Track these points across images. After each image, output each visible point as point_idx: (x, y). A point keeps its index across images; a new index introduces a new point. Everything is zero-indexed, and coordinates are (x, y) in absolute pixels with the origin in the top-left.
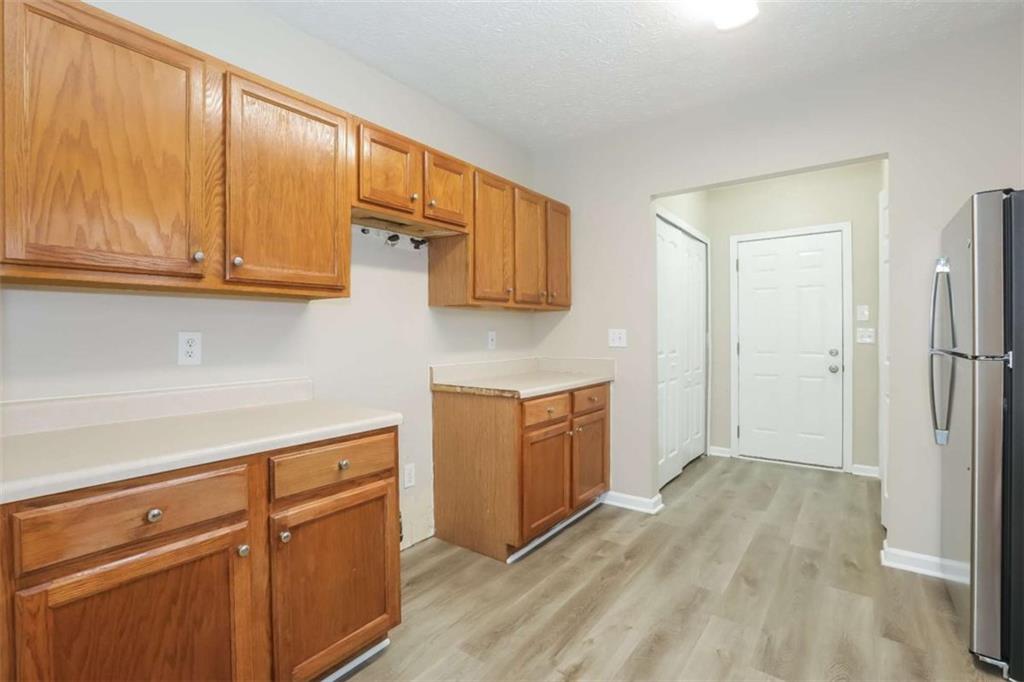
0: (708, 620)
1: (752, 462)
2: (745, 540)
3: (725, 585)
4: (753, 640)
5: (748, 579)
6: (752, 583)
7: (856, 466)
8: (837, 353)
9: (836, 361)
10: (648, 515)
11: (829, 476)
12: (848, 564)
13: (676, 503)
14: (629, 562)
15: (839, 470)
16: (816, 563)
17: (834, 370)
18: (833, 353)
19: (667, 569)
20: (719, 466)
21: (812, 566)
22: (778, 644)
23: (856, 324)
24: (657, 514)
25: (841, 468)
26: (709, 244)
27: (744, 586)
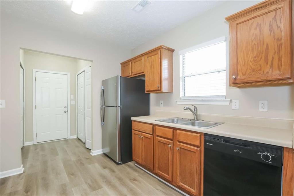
0: (72, 190)
1: (42, 144)
2: (61, 165)
3: (67, 179)
4: (85, 186)
5: (71, 174)
6: (73, 174)
7: (71, 136)
8: (66, 107)
9: (66, 110)
10: (20, 175)
11: (66, 141)
12: (87, 159)
13: (28, 165)
14: (29, 193)
15: (67, 139)
16: (82, 162)
17: (65, 112)
18: (65, 107)
19: (46, 186)
20: (32, 148)
21: (81, 163)
22: (91, 183)
23: (71, 100)
24: (24, 172)
25: (67, 138)
26: (25, 70)
27: (72, 176)
